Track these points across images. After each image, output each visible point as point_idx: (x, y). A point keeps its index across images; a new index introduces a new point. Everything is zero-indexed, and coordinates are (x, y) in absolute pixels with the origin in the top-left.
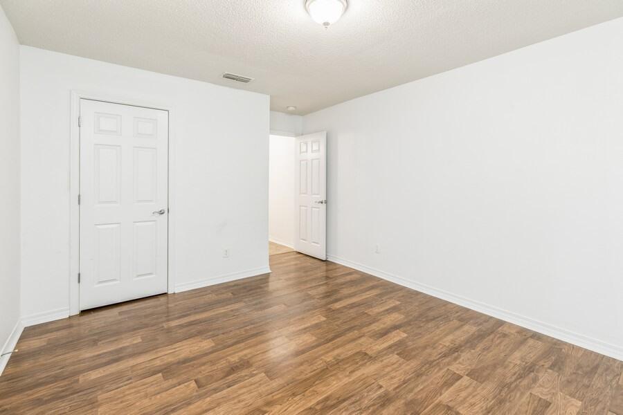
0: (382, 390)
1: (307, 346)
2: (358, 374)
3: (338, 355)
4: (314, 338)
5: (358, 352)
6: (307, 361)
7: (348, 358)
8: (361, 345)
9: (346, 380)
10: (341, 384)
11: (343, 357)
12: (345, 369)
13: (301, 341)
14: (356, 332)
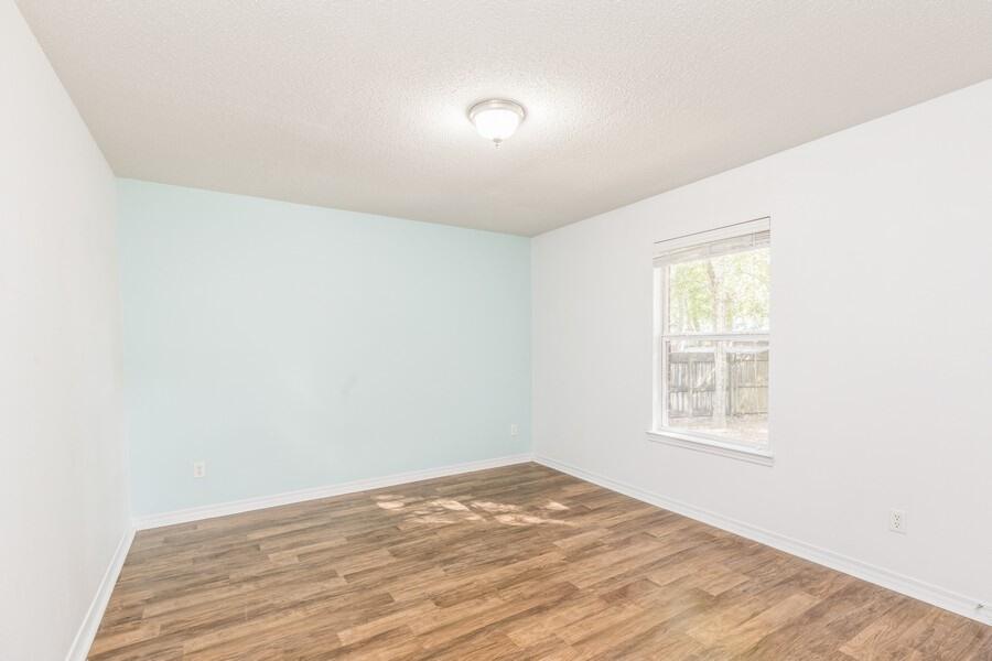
0: (445, 568)
1: (524, 621)
2: (463, 582)
3: (478, 604)
4: (511, 635)
5: (448, 607)
6: (524, 599)
7: (467, 599)
8: (435, 618)
9: (481, 577)
10: (487, 575)
11: (473, 602)
12: (478, 587)
13: (536, 630)
14: (427, 647)
